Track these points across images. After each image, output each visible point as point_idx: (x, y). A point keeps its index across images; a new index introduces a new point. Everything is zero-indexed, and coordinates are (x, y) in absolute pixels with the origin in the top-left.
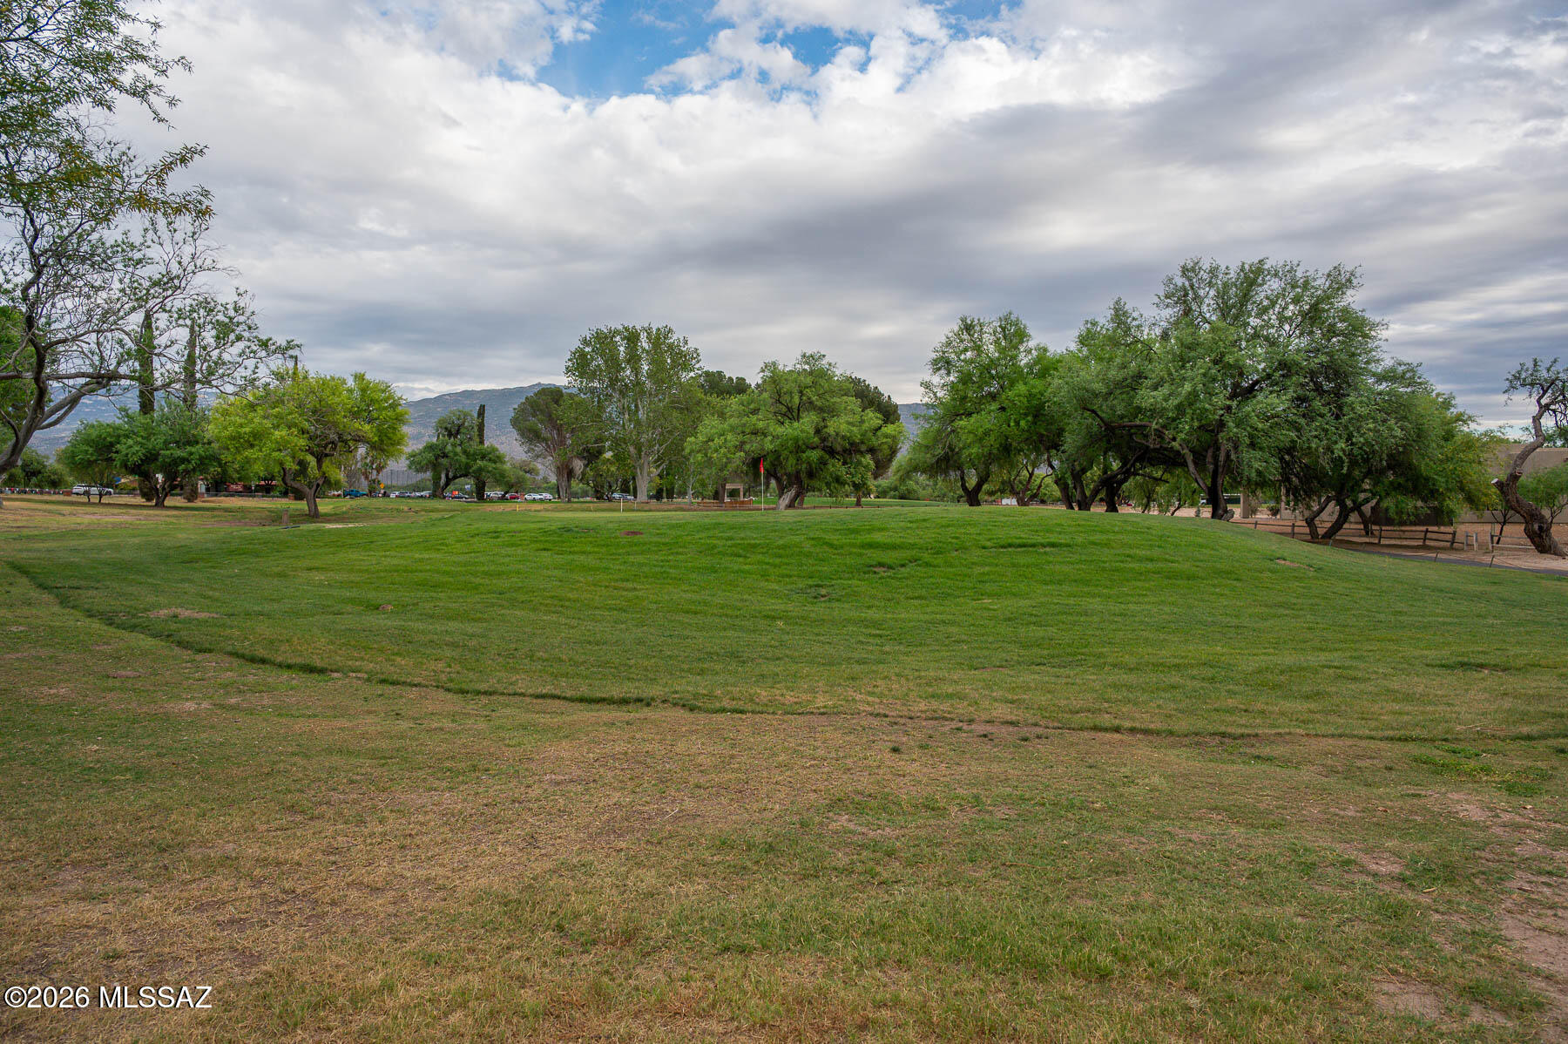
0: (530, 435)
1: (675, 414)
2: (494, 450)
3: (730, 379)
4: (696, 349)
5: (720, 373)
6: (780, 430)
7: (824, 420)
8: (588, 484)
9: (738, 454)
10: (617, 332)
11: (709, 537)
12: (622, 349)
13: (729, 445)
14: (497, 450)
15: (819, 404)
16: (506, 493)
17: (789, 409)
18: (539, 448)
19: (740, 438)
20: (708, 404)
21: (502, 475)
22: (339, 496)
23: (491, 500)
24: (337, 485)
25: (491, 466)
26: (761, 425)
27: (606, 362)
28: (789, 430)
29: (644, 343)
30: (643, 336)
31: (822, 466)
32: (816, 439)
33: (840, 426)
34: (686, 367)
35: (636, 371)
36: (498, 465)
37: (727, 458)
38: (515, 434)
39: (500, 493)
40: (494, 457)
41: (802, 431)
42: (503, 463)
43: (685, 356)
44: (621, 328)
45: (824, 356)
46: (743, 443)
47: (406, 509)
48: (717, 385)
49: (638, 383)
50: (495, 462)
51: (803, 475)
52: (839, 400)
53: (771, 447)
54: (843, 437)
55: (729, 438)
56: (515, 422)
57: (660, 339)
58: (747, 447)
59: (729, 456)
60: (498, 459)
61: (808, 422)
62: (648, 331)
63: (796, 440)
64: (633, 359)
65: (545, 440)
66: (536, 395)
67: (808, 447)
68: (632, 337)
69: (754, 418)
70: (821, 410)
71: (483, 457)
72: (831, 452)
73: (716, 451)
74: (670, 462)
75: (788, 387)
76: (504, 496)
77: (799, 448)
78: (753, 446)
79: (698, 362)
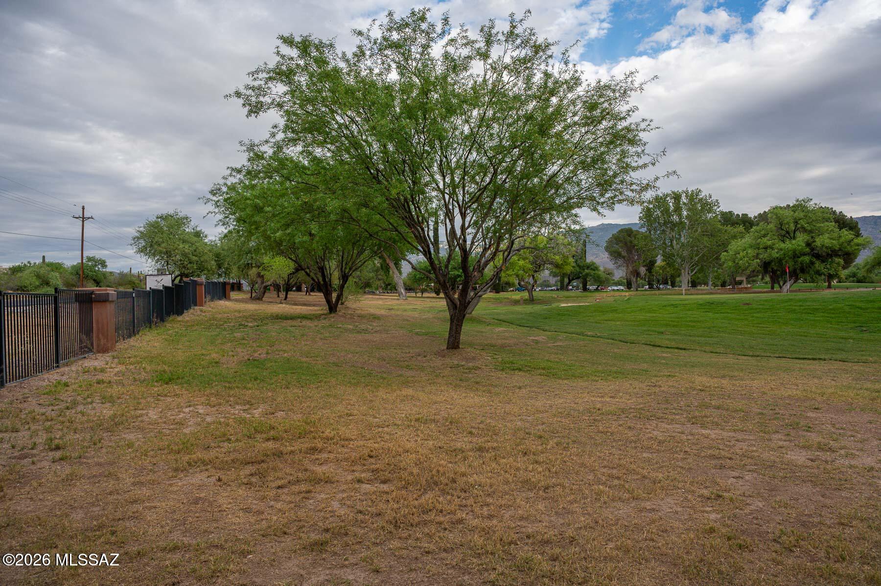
0: (615, 255)
1: (706, 238)
2: (593, 264)
3: (738, 215)
4: (717, 200)
5: (730, 212)
6: (782, 245)
7: (812, 237)
8: (645, 280)
9: (755, 261)
10: (667, 195)
11: (790, 305)
12: (671, 204)
13: (750, 255)
14: (595, 264)
15: (809, 228)
16: (598, 286)
17: (788, 232)
18: (620, 262)
19: (756, 251)
20: (725, 231)
21: (599, 277)
22: (513, 290)
23: (590, 291)
24: (513, 285)
25: (592, 272)
26: (769, 243)
27: (661, 212)
28: (789, 245)
29: (684, 199)
30: (684, 196)
31: (811, 265)
32: (807, 249)
33: (823, 241)
34: (710, 211)
35: (680, 216)
36: (596, 272)
37: (749, 263)
38: (606, 255)
39: (595, 287)
40: (593, 267)
41: (798, 245)
42: (599, 270)
43: (710, 205)
44: (670, 192)
45: (811, 199)
46: (758, 254)
47: (556, 296)
48: (728, 219)
49: (681, 223)
50: (594, 270)
51: (798, 271)
52: (822, 225)
53: (777, 255)
54: (826, 247)
55: (749, 252)
56: (607, 249)
57: (693, 197)
58: (761, 256)
59: (750, 262)
60: (596, 268)
61: (801, 240)
62: (686, 192)
63: (794, 251)
64: (678, 209)
65: (624, 257)
66: (618, 232)
67: (801, 255)
68: (677, 197)
69: (765, 240)
70: (811, 232)
71: (588, 268)
72: (818, 256)
73: (741, 259)
74: (702, 266)
75: (788, 220)
76: (597, 288)
77: (795, 255)
78: (765, 256)
79: (719, 207)
